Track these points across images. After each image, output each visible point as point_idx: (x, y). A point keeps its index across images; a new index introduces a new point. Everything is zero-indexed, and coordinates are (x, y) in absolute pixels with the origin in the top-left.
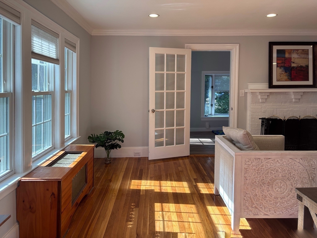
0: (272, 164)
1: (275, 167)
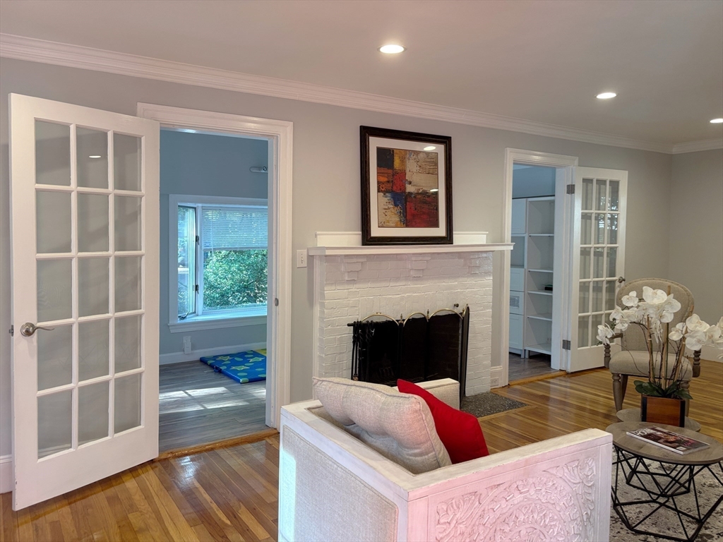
1: (511, 510)
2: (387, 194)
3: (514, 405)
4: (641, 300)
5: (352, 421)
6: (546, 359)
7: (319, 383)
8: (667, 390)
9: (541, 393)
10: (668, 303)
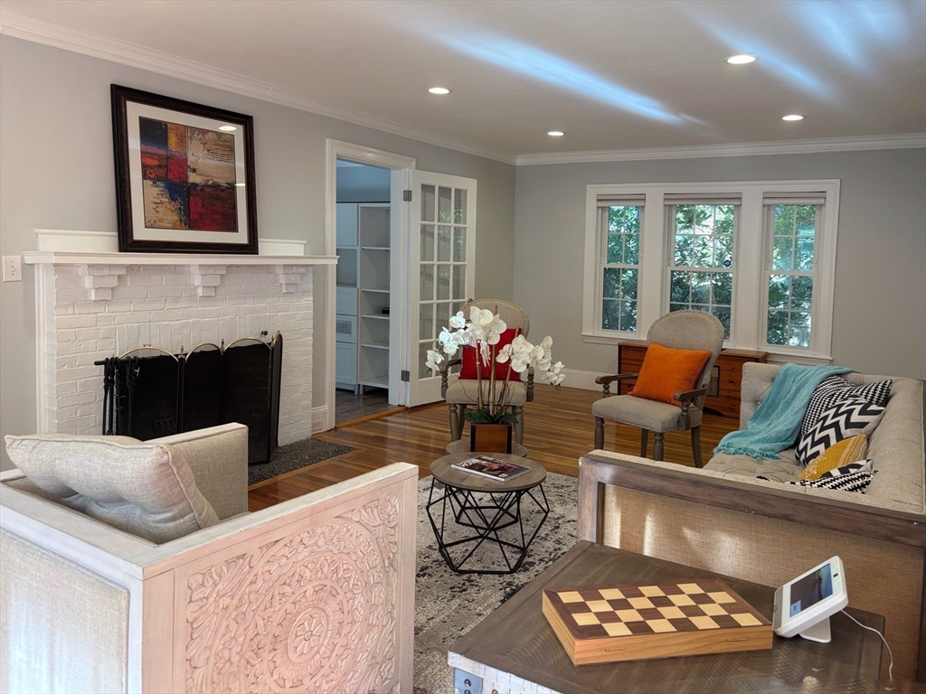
0: (284, 561)
1: (293, 569)
2: (159, 183)
3: (340, 450)
4: (468, 321)
5: (74, 491)
6: (383, 393)
7: (16, 443)
8: (495, 416)
9: (374, 434)
10: (494, 323)
